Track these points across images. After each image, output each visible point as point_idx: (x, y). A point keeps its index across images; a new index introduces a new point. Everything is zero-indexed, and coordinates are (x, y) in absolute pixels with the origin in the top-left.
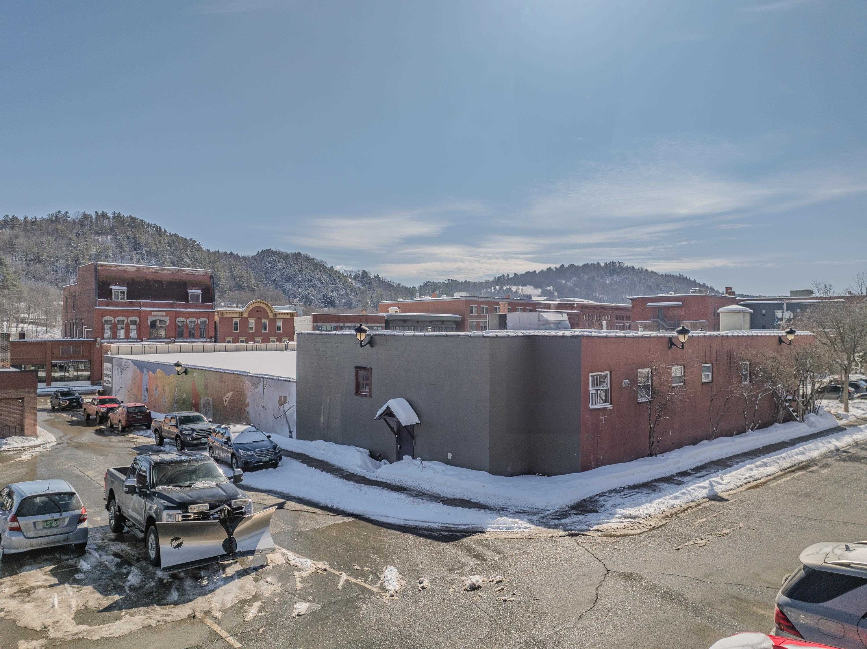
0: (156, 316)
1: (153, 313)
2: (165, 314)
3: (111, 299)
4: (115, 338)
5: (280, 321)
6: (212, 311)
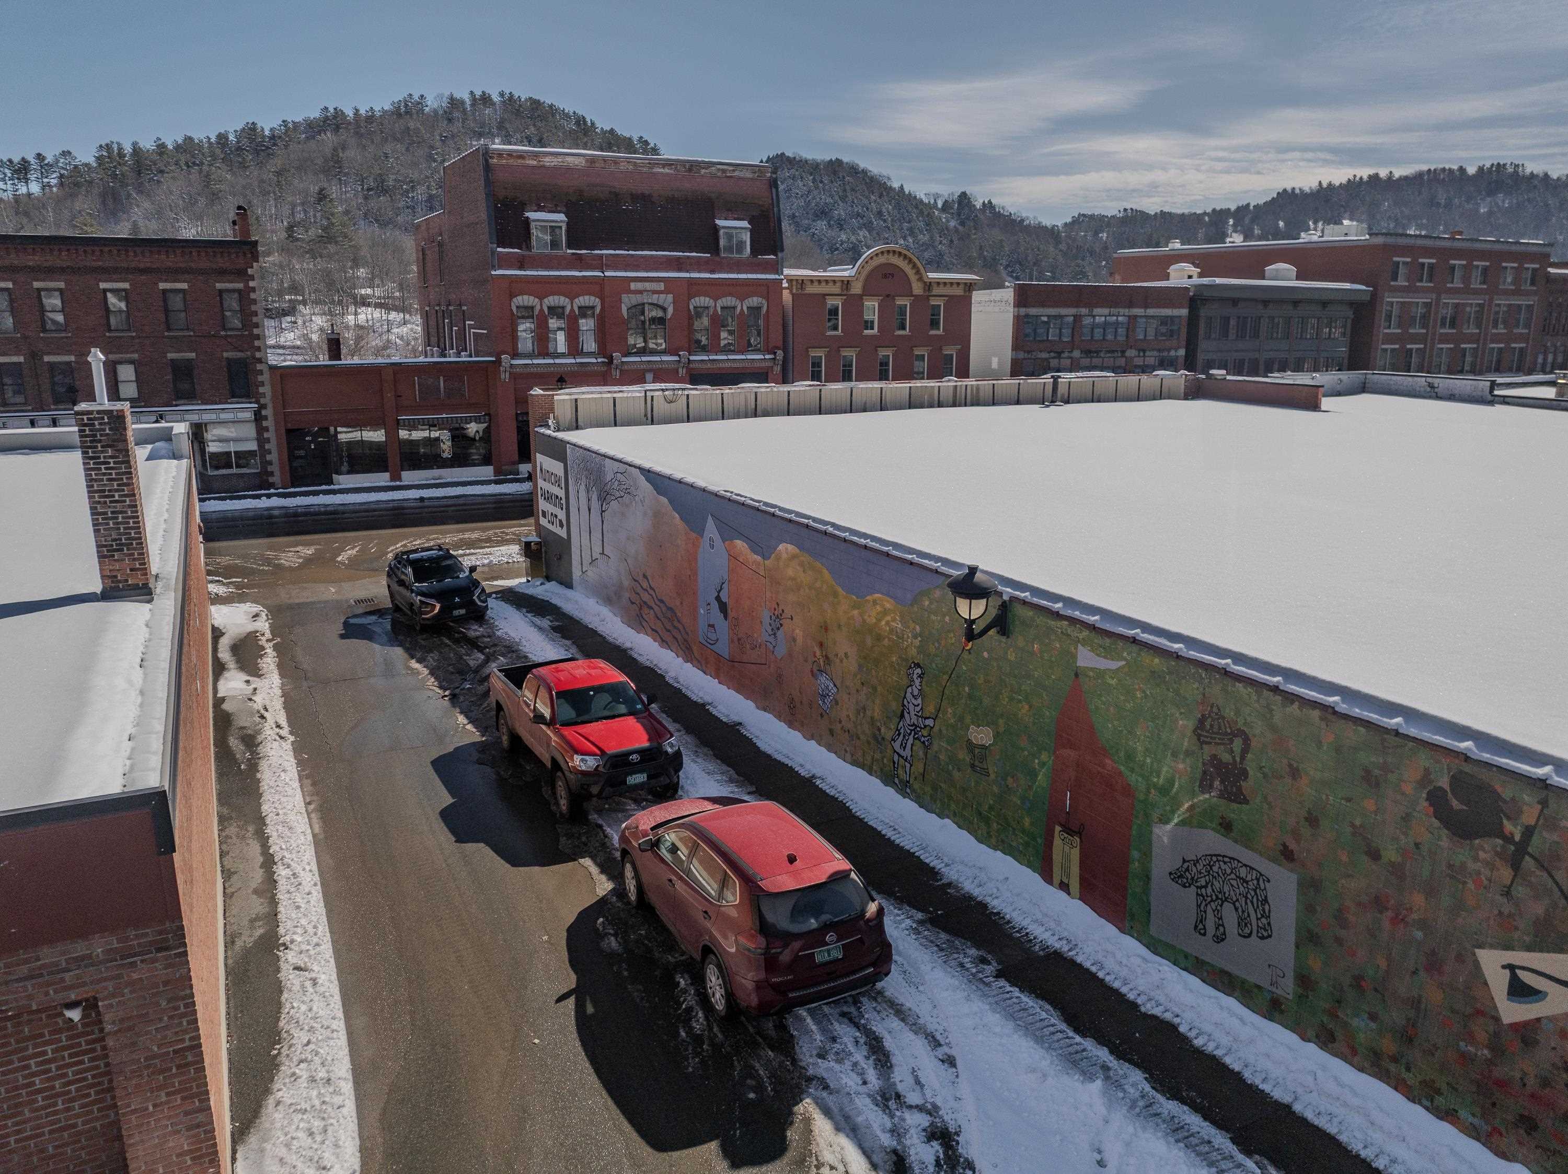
0: (641, 292)
1: (633, 286)
2: (662, 286)
3: (529, 248)
4: (544, 353)
5: (940, 302)
6: (777, 277)
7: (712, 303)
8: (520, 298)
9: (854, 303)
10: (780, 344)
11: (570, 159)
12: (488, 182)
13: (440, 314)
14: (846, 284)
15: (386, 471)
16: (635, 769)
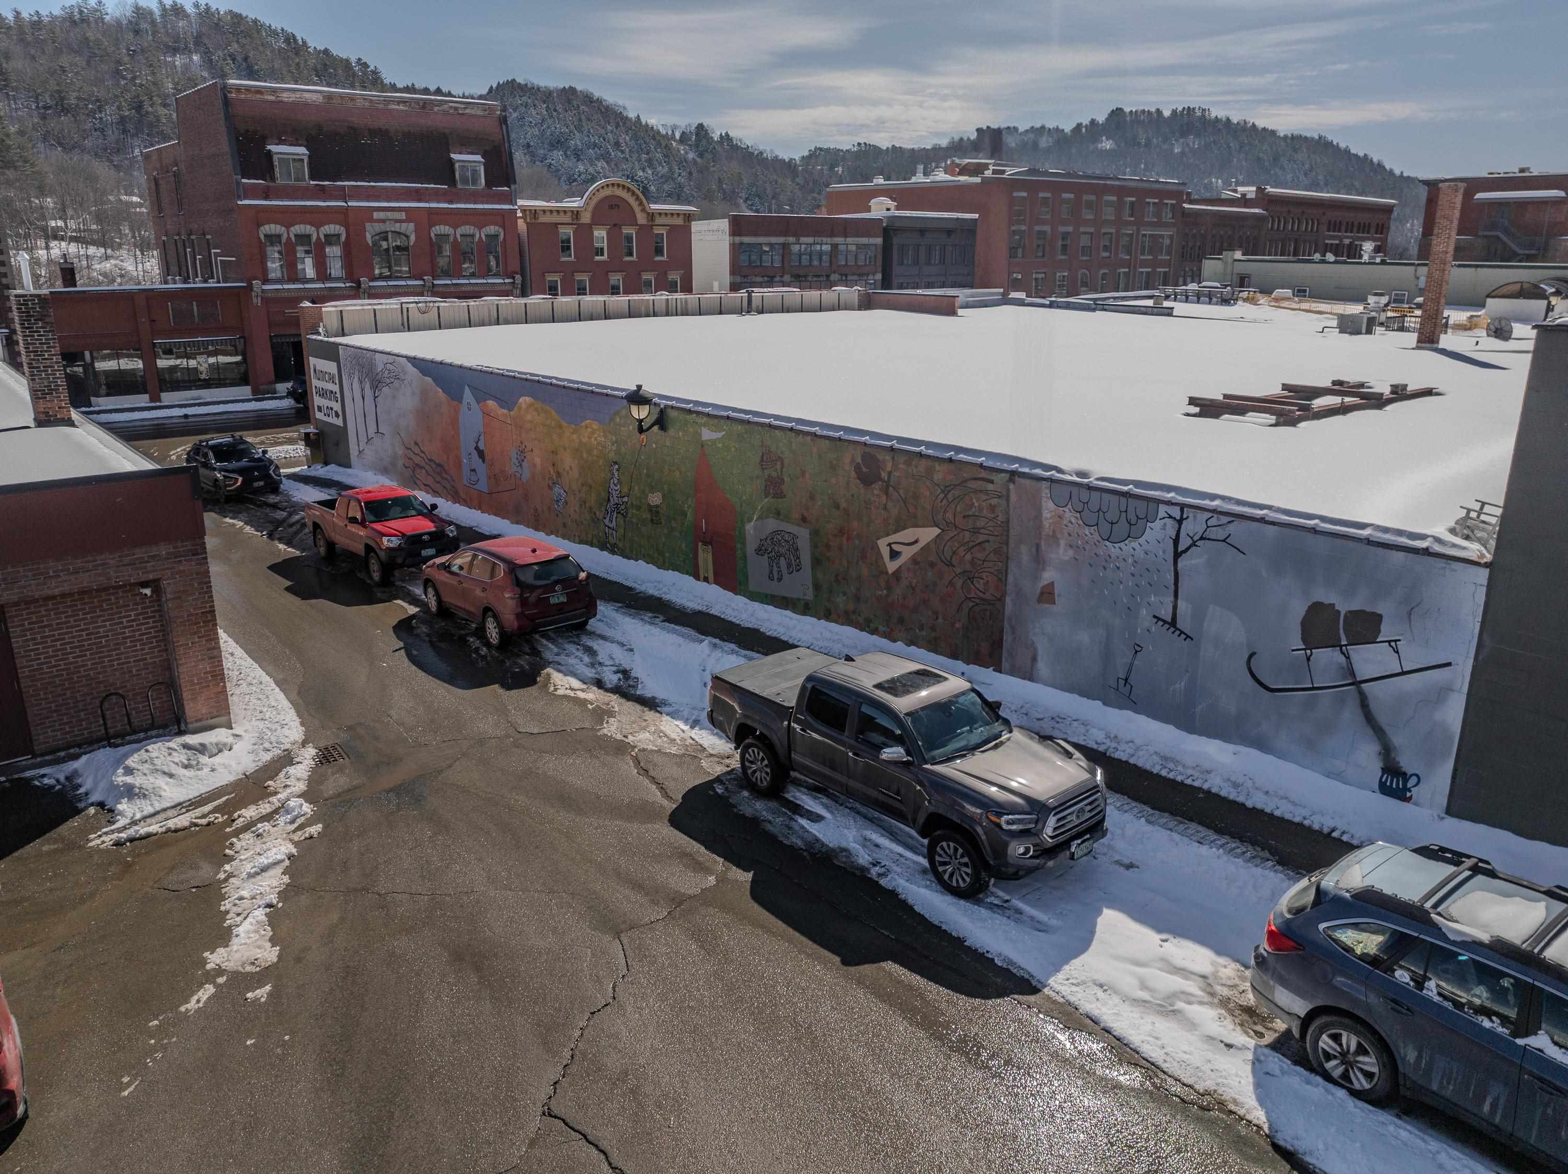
0: (383, 221)
1: (376, 215)
2: (403, 216)
3: (273, 179)
4: (294, 279)
5: (663, 231)
6: (511, 207)
7: (451, 231)
8: (267, 227)
9: (585, 231)
10: (518, 269)
11: (307, 95)
12: (229, 117)
13: (180, 244)
14: (576, 214)
15: (146, 392)
16: (426, 545)
